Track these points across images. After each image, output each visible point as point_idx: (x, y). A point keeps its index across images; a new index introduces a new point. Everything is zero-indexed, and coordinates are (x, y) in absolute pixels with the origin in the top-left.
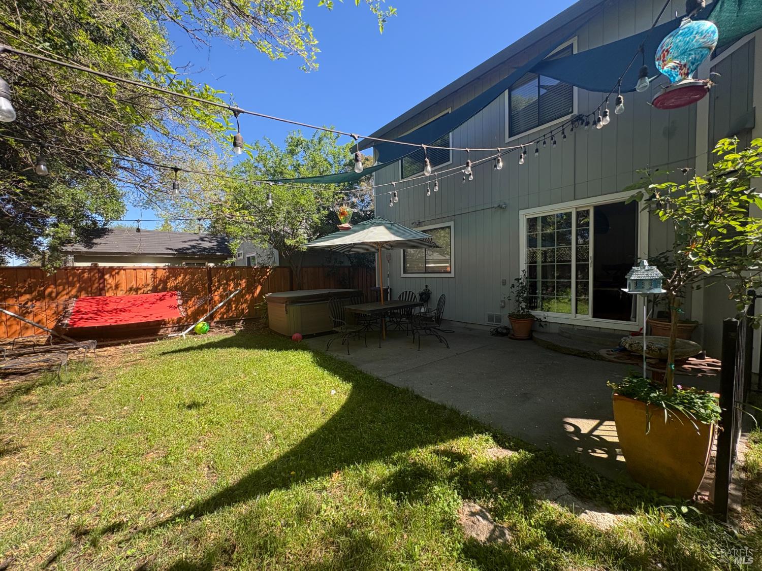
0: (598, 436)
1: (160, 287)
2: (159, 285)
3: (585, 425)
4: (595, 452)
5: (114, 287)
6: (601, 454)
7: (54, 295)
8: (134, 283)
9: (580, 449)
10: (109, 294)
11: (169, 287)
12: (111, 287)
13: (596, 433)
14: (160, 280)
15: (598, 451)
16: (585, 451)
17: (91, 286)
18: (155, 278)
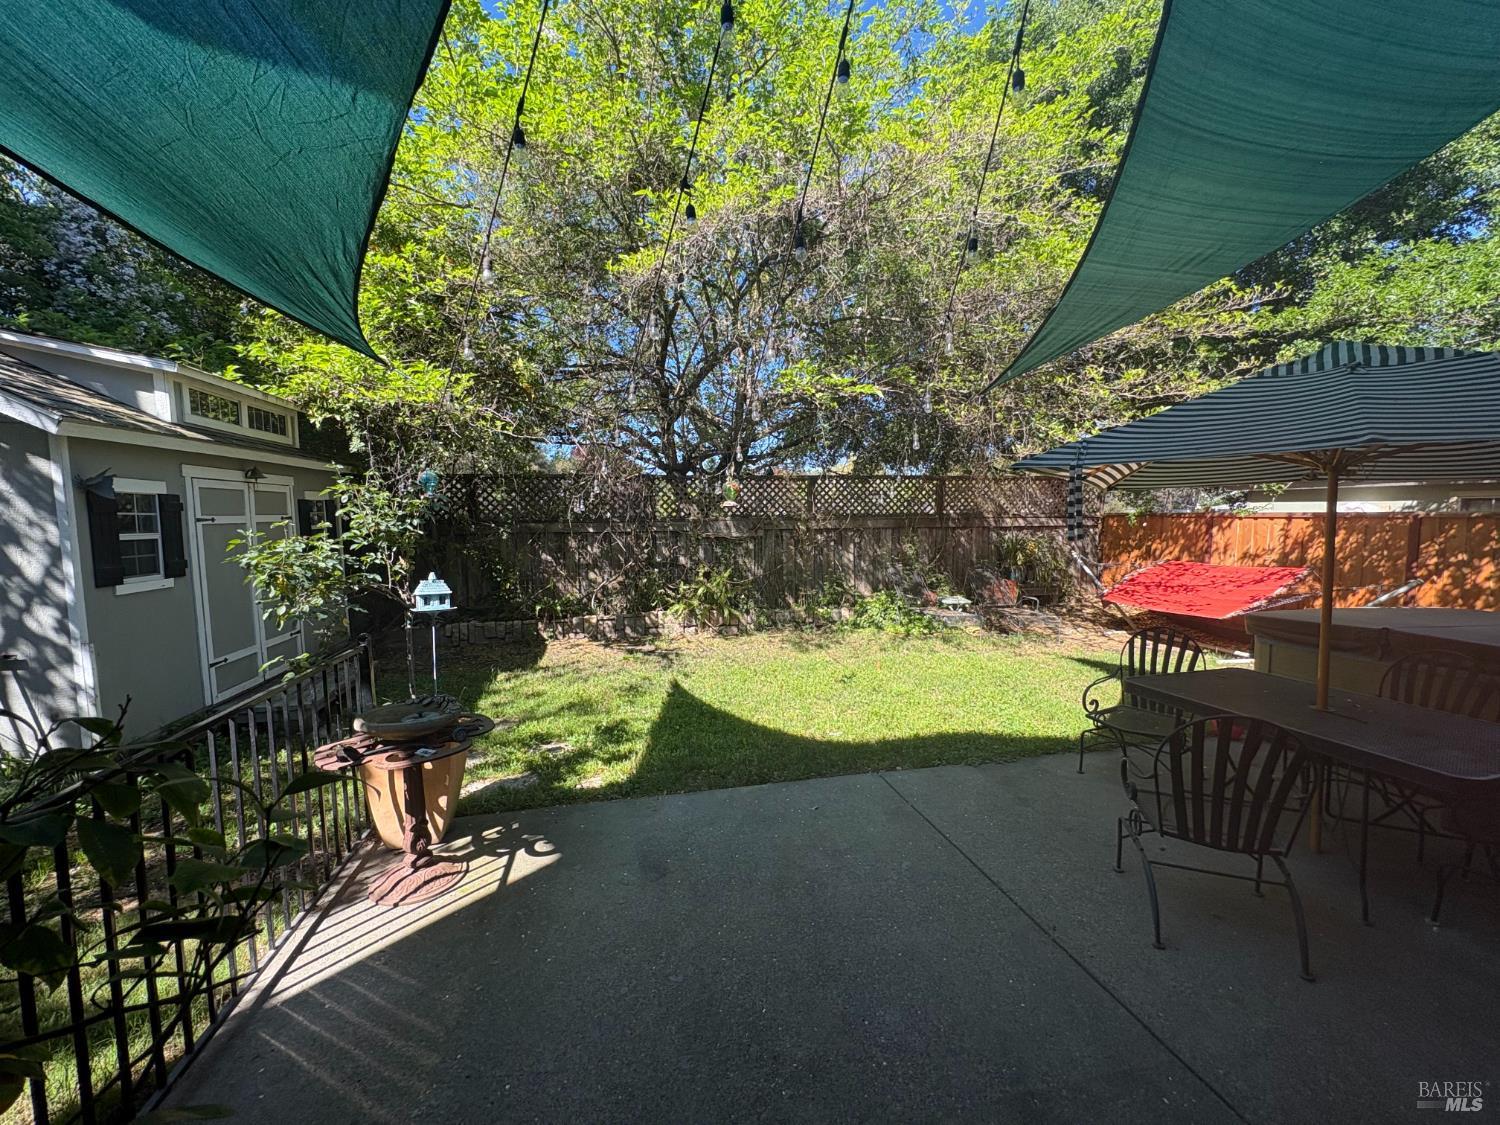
0: (501, 855)
1: (1293, 557)
2: (1292, 551)
3: (525, 865)
4: (498, 832)
5: (1222, 550)
6: (491, 834)
7: (1158, 553)
8: (1252, 543)
9: (515, 826)
10: (1215, 560)
11: (1310, 557)
12: (1217, 549)
13: (505, 859)
14: (1296, 542)
15: (495, 836)
16: (507, 826)
17: (1195, 545)
18: (1287, 537)
